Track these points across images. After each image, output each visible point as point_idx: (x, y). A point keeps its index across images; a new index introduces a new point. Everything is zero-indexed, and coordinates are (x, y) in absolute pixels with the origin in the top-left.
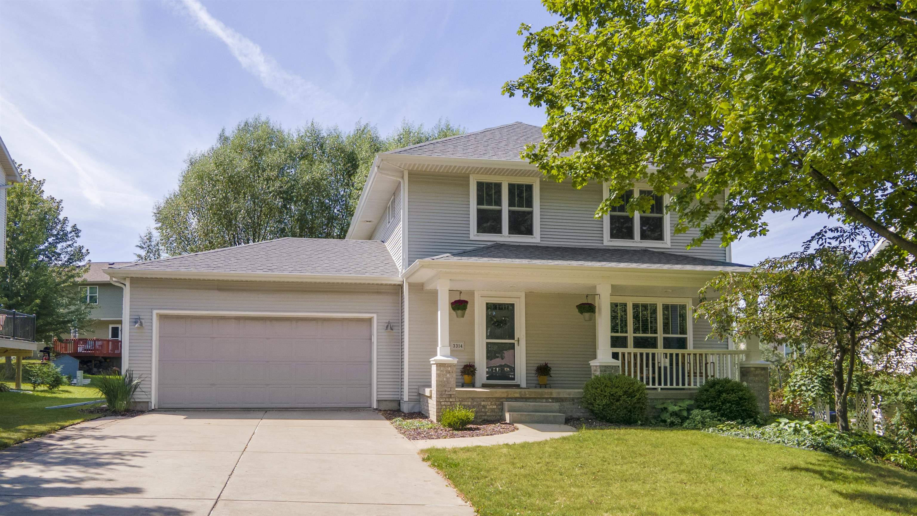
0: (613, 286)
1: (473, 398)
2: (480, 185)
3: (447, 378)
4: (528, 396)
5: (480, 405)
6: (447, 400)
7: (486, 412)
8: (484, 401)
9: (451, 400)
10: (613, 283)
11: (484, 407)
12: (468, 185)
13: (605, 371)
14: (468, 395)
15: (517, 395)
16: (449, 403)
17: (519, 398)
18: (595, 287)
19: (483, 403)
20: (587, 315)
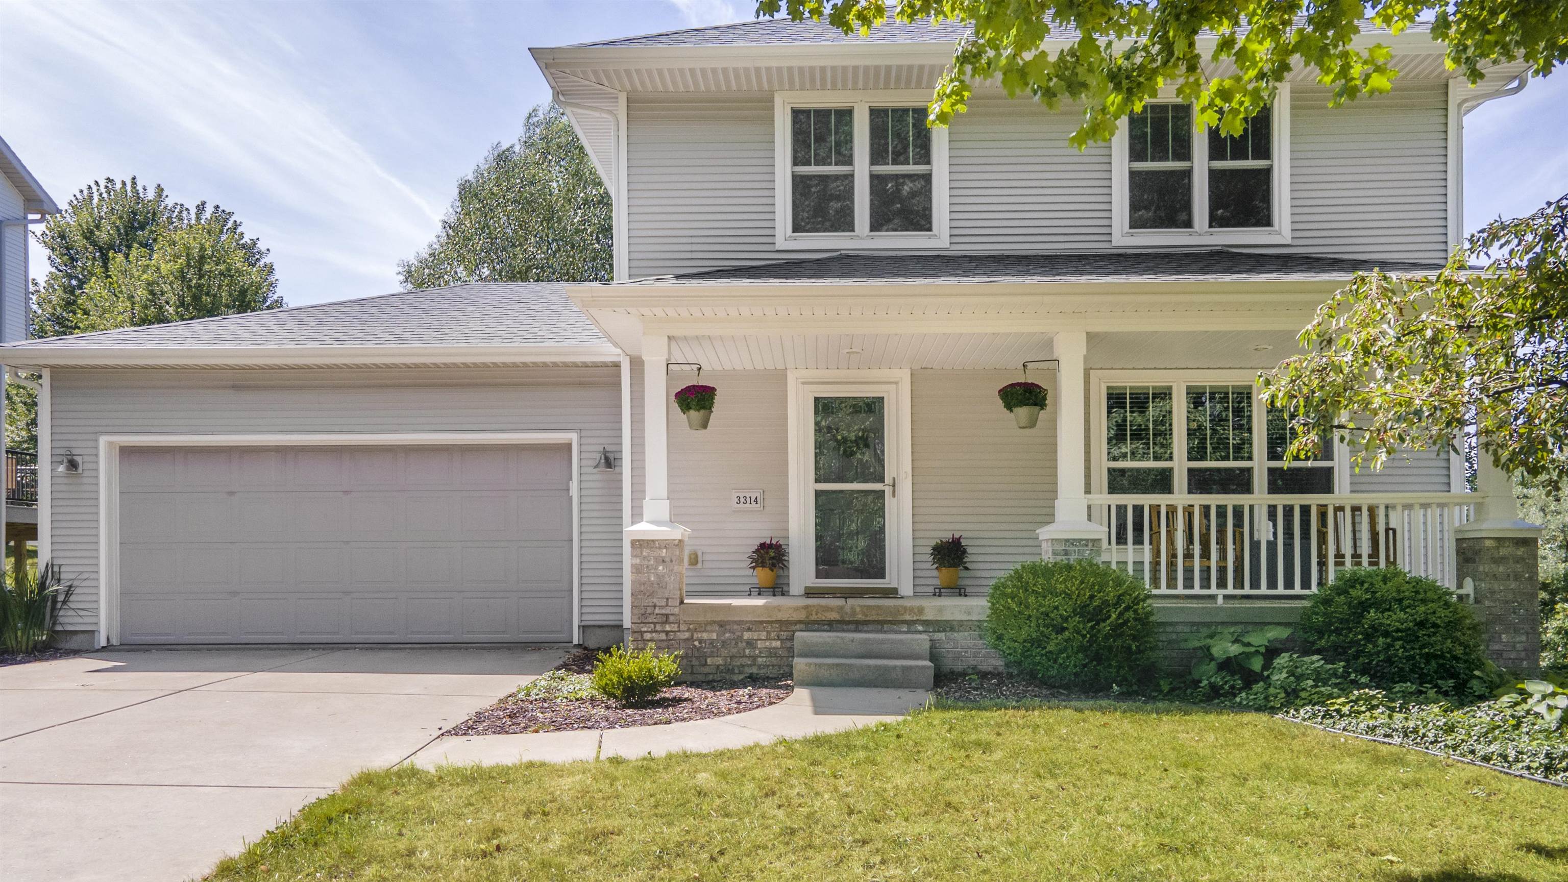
0: (1091, 338)
1: (722, 624)
2: (798, 115)
3: (657, 575)
4: (860, 617)
5: (740, 638)
6: (658, 628)
7: (754, 658)
8: (749, 629)
9: (668, 628)
10: (1091, 329)
11: (750, 644)
12: (770, 120)
13: (1066, 553)
14: (710, 617)
15: (834, 616)
16: (663, 636)
17: (838, 622)
18: (1049, 344)
19: (747, 636)
20: (1023, 412)
